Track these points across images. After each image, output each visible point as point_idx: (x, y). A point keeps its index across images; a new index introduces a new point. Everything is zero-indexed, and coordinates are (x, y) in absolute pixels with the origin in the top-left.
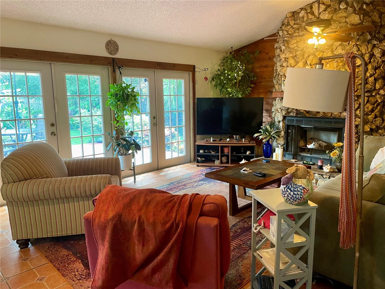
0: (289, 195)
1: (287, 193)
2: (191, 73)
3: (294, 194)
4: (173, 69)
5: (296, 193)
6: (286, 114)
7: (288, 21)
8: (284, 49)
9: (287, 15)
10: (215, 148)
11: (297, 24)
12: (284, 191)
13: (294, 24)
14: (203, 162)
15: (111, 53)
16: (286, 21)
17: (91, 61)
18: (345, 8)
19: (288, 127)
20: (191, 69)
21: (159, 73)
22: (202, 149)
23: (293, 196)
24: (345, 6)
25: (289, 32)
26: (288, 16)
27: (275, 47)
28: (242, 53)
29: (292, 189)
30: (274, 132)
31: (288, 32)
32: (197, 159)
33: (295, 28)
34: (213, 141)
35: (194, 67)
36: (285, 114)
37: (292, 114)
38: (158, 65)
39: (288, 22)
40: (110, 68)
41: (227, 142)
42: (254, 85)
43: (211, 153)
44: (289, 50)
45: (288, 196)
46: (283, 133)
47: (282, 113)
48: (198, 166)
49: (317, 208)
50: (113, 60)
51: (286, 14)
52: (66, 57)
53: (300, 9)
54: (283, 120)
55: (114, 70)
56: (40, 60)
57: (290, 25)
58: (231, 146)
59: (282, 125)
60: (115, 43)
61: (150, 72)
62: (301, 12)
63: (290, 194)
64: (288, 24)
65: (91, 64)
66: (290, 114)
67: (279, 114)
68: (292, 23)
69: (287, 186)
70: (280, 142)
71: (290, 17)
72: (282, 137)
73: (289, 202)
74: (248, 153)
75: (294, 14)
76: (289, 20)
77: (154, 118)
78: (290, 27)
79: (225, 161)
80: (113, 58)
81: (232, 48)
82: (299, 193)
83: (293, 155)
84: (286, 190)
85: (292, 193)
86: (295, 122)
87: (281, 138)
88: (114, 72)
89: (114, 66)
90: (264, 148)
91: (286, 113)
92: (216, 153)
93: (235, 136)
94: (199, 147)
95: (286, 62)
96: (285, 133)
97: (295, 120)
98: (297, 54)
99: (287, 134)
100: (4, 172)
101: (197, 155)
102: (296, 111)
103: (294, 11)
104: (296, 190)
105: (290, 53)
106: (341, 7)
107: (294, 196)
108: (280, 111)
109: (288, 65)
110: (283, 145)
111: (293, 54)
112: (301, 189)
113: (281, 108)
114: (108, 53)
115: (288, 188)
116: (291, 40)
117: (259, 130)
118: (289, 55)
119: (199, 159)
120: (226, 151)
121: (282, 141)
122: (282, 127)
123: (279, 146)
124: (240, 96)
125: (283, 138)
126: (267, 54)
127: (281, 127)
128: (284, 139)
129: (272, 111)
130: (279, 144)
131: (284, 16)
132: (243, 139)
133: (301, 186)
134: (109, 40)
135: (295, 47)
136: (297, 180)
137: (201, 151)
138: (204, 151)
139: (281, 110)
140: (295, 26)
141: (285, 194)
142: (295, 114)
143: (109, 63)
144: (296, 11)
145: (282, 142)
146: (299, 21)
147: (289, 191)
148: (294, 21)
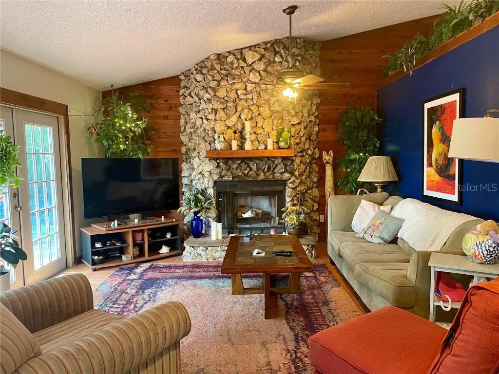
2: (62, 118)
4: (41, 109)
11: (225, 70)
13: (221, 69)
14: (102, 262)
16: (209, 64)
18: (280, 62)
19: (218, 194)
20: (62, 110)
22: (98, 241)
24: (281, 60)
25: (216, 78)
26: (212, 57)
27: (181, 94)
31: (213, 77)
32: (93, 259)
33: (223, 74)
34: (118, 225)
35: (67, 107)
36: (217, 179)
37: (227, 179)
38: (21, 98)
39: (212, 65)
43: (114, 245)
44: (218, 99)
47: (213, 178)
48: (95, 270)
51: (209, 55)
53: (227, 52)
54: (213, 186)
58: (148, 230)
62: (229, 56)
64: (213, 68)
66: (224, 178)
68: (218, 67)
70: (211, 215)
71: (215, 59)
72: (213, 208)
74: (168, 236)
75: (220, 57)
76: (214, 63)
77: (15, 196)
78: (216, 71)
79: (138, 253)
81: (112, 85)
83: (228, 228)
86: (228, 187)
95: (214, 113)
98: (228, 105)
99: (218, 203)
101: (92, 252)
102: (232, 174)
106: (276, 59)
108: (207, 174)
109: (217, 118)
110: (215, 218)
111: (224, 104)
116: (217, 87)
118: (218, 105)
119: (96, 257)
120: (139, 237)
122: (213, 195)
123: (211, 219)
126: (166, 101)
128: (216, 211)
131: (205, 57)
132: (162, 217)
135: (224, 97)
137: (98, 245)
138: (102, 244)
139: (211, 174)
142: (231, 178)
144: (221, 54)
145: (214, 215)
146: (227, 66)
148: (221, 66)
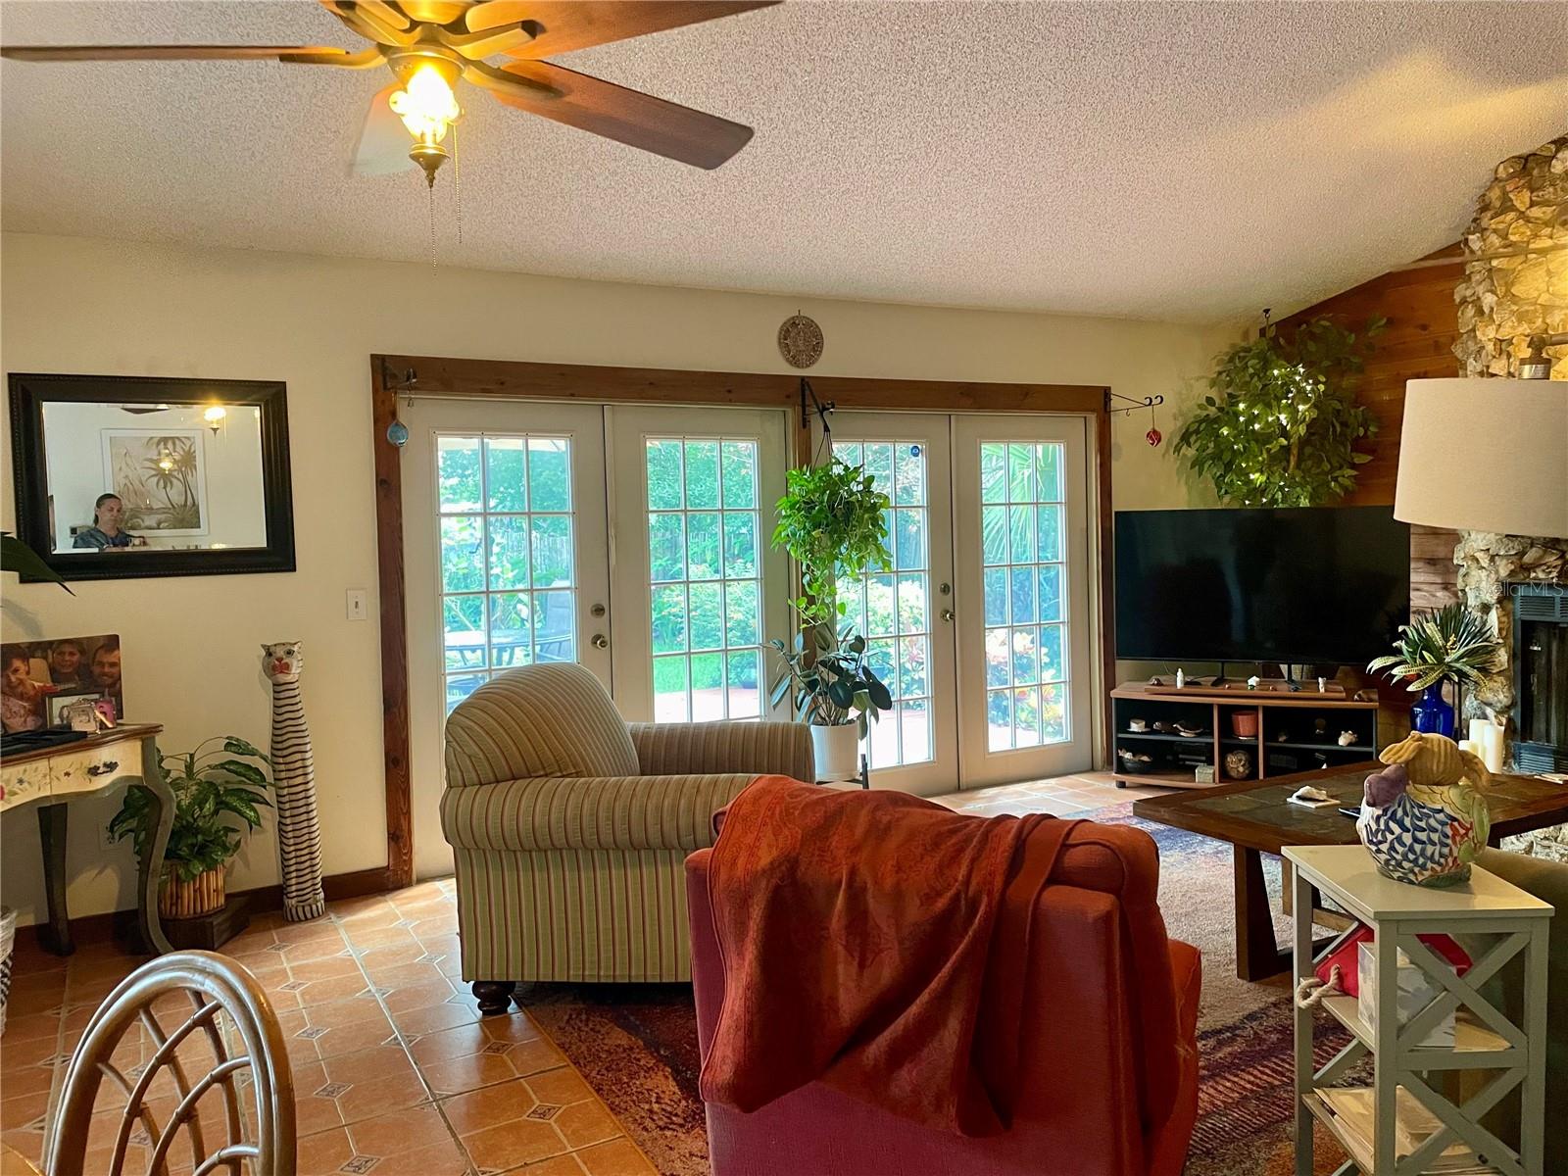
0: (1397, 846)
1: (1390, 837)
2: (1093, 418)
3: (1416, 840)
4: (1019, 407)
5: (1422, 836)
6: (1512, 573)
7: (1505, 193)
8: (1493, 305)
9: (1496, 170)
10: (1196, 716)
11: (1547, 203)
12: (1377, 831)
13: (1532, 204)
14: (1143, 770)
15: (794, 361)
16: (1495, 195)
17: (729, 391)
19: (1526, 633)
20: (1096, 402)
21: (969, 422)
22: (1137, 717)
23: (1411, 849)
25: (1512, 238)
26: (1502, 173)
27: (1458, 300)
28: (1310, 332)
29: (1407, 822)
30: (1462, 650)
31: (1505, 237)
32: (1120, 759)
33: (1537, 219)
34: (1186, 684)
35: (1106, 393)
36: (1510, 575)
37: (1541, 575)
38: (961, 393)
39: (1505, 197)
40: (789, 410)
41: (1249, 692)
42: (1370, 458)
43: (1176, 733)
44: (1515, 308)
45: (1392, 848)
46: (1502, 657)
47: (1497, 572)
48: (1122, 785)
49: (1551, 918)
50: (803, 386)
51: (1493, 166)
52: (651, 384)
53: (1553, 142)
54: (1500, 601)
55: (804, 420)
56: (573, 395)
57: (1513, 208)
58: (1266, 709)
59: (1500, 622)
60: (810, 324)
61: (934, 423)
62: (1559, 155)
63: (1399, 839)
64: (1507, 206)
65: (730, 401)
66: (1533, 575)
67: (1484, 574)
68: (1521, 200)
69: (1385, 811)
70: (1489, 696)
71: (1511, 177)
72: (1499, 673)
73: (1396, 875)
74: (1343, 740)
75: (1529, 165)
76: (1508, 189)
77: (945, 589)
78: (1512, 215)
79: (1241, 769)
80: (803, 379)
81: (1267, 311)
82: (1435, 837)
83: (1555, 752)
84: (1382, 827)
85: (1407, 838)
86: (1558, 607)
87: (1496, 678)
88: (804, 426)
89: (804, 407)
90: (1418, 720)
91: (1512, 571)
92: (1199, 735)
93: (1284, 668)
94: (1125, 710)
95: (1504, 356)
96: (1513, 657)
97: (1558, 600)
98: (1548, 321)
99: (1523, 660)
100: (454, 749)
101: (1118, 739)
102: (1559, 562)
103: (1525, 151)
104: (1423, 824)
105: (1520, 321)
107: (1418, 847)
108: (1485, 562)
109: (1512, 370)
110: (1508, 708)
111: (1531, 322)
112: (1443, 824)
113: (1488, 550)
114: (787, 360)
115: (1393, 817)
116: (1520, 267)
117: (1394, 645)
118: (1513, 328)
119: (1128, 756)
120: (1244, 727)
121: (1499, 693)
122: (1500, 630)
123: (1489, 711)
124: (1304, 502)
125: (1508, 678)
126: (1424, 327)
127: (1496, 632)
128: (1511, 682)
129: (1455, 562)
130: (1490, 705)
131: (1486, 177)
132: (1320, 680)
133: (1441, 811)
134: (793, 318)
135: (1540, 295)
136: (1424, 788)
137: (1135, 727)
138: (1146, 726)
139: (1492, 559)
140: (1536, 212)
141: (1380, 842)
142: (1554, 574)
143: (788, 397)
144: (1535, 154)
145: (1501, 697)
146: (1551, 189)
147: (1397, 830)
148: (1532, 193)
